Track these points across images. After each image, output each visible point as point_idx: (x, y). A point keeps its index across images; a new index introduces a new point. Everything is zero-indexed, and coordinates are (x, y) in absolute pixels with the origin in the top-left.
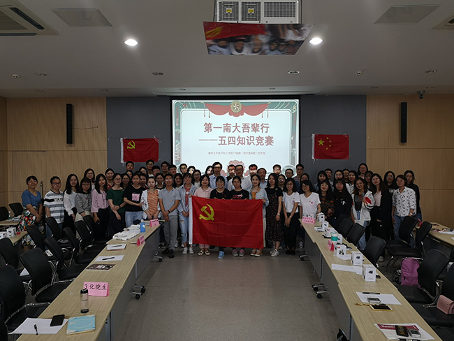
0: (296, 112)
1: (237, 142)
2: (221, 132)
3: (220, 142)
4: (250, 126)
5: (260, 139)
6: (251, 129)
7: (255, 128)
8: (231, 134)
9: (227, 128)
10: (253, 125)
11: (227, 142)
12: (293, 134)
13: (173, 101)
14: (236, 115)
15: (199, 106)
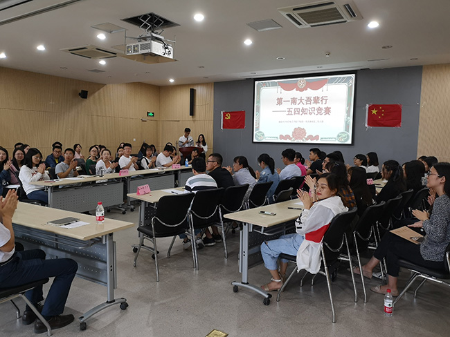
0: (352, 86)
1: (301, 113)
2: (289, 105)
3: (288, 113)
4: (312, 99)
5: (320, 109)
6: (312, 102)
7: (316, 100)
8: (297, 106)
9: (294, 101)
10: (314, 98)
11: (293, 113)
12: (349, 105)
13: (256, 82)
14: (301, 90)
15: (274, 85)
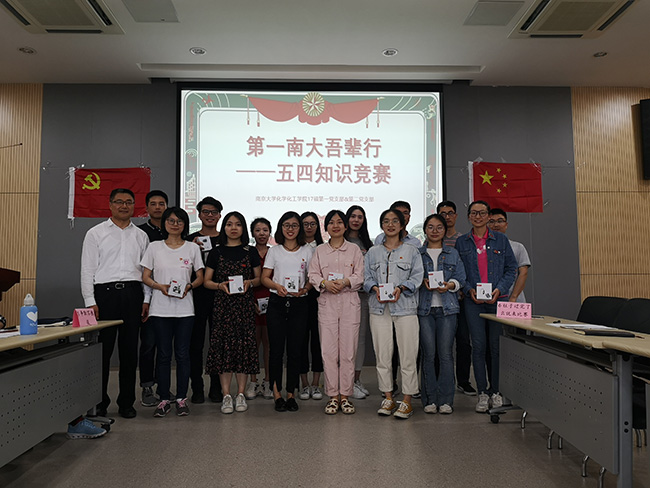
0: (434, 118)
1: (315, 177)
2: (282, 156)
3: (280, 177)
4: (342, 143)
5: (362, 170)
6: (343, 151)
7: (353, 147)
8: (303, 160)
9: (295, 146)
10: (348, 142)
11: (294, 176)
12: (430, 161)
13: (184, 92)
14: (314, 121)
15: (237, 103)
